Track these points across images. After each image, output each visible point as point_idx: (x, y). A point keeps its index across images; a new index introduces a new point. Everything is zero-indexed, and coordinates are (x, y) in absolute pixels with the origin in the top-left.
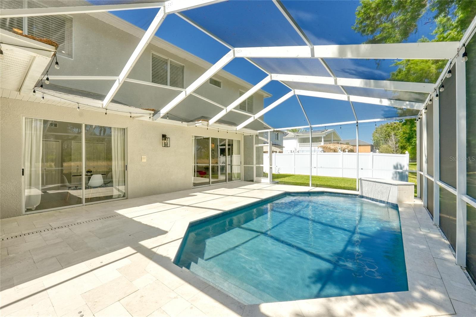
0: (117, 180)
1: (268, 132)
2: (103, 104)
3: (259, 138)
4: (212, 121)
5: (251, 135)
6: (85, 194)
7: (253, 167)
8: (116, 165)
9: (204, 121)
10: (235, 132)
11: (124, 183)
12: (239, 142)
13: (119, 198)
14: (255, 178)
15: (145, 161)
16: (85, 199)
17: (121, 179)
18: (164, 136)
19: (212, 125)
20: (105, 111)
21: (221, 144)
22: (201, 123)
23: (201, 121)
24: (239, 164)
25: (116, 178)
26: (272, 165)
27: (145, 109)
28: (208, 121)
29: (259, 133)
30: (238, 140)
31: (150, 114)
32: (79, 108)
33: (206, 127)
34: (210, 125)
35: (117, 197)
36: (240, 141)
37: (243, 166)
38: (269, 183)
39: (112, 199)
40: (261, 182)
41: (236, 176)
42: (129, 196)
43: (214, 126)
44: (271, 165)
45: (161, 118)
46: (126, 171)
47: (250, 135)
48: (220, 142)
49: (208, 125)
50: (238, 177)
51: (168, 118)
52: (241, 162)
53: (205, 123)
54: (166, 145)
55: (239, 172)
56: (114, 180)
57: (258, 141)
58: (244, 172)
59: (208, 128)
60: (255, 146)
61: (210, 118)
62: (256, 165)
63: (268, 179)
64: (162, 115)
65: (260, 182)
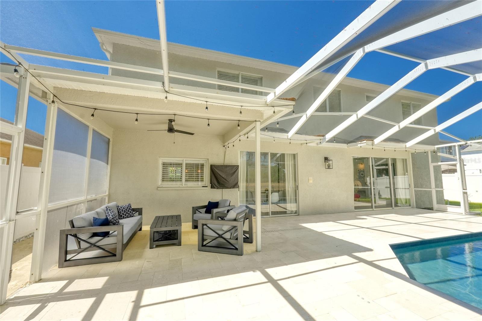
0: (290, 198)
1: (455, 146)
2: (288, 136)
3: (438, 154)
4: (377, 141)
5: (426, 151)
6: (271, 208)
7: (431, 191)
8: (289, 186)
9: (369, 140)
10: (405, 149)
11: (296, 201)
12: (405, 161)
13: (291, 214)
14: (435, 206)
15: (312, 182)
16: (271, 212)
17: (293, 198)
18: (326, 159)
19: (378, 144)
20: (289, 141)
21: (376, 164)
22: (365, 143)
23: (365, 141)
24: (407, 187)
25: (289, 197)
26: (466, 190)
27: (317, 136)
28: (372, 141)
29: (438, 148)
30: (403, 159)
31: (321, 140)
32: (274, 141)
33: (371, 147)
34: (376, 145)
35: (290, 213)
36: (406, 159)
37: (414, 189)
38: (464, 214)
39: (286, 214)
40: (448, 211)
41: (404, 202)
42: (300, 213)
43: (379, 145)
44: (464, 189)
45: (326, 142)
46: (297, 190)
47: (424, 151)
48: (376, 162)
49: (373, 144)
50: (406, 203)
51: (335, 142)
52: (410, 185)
53: (370, 142)
54: (329, 167)
55: (408, 197)
56: (287, 198)
57: (436, 158)
58: (415, 197)
59: (374, 147)
60: (432, 166)
61: (376, 137)
62: (437, 189)
63: (460, 208)
64: (327, 140)
65: (446, 211)
